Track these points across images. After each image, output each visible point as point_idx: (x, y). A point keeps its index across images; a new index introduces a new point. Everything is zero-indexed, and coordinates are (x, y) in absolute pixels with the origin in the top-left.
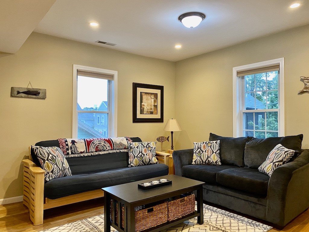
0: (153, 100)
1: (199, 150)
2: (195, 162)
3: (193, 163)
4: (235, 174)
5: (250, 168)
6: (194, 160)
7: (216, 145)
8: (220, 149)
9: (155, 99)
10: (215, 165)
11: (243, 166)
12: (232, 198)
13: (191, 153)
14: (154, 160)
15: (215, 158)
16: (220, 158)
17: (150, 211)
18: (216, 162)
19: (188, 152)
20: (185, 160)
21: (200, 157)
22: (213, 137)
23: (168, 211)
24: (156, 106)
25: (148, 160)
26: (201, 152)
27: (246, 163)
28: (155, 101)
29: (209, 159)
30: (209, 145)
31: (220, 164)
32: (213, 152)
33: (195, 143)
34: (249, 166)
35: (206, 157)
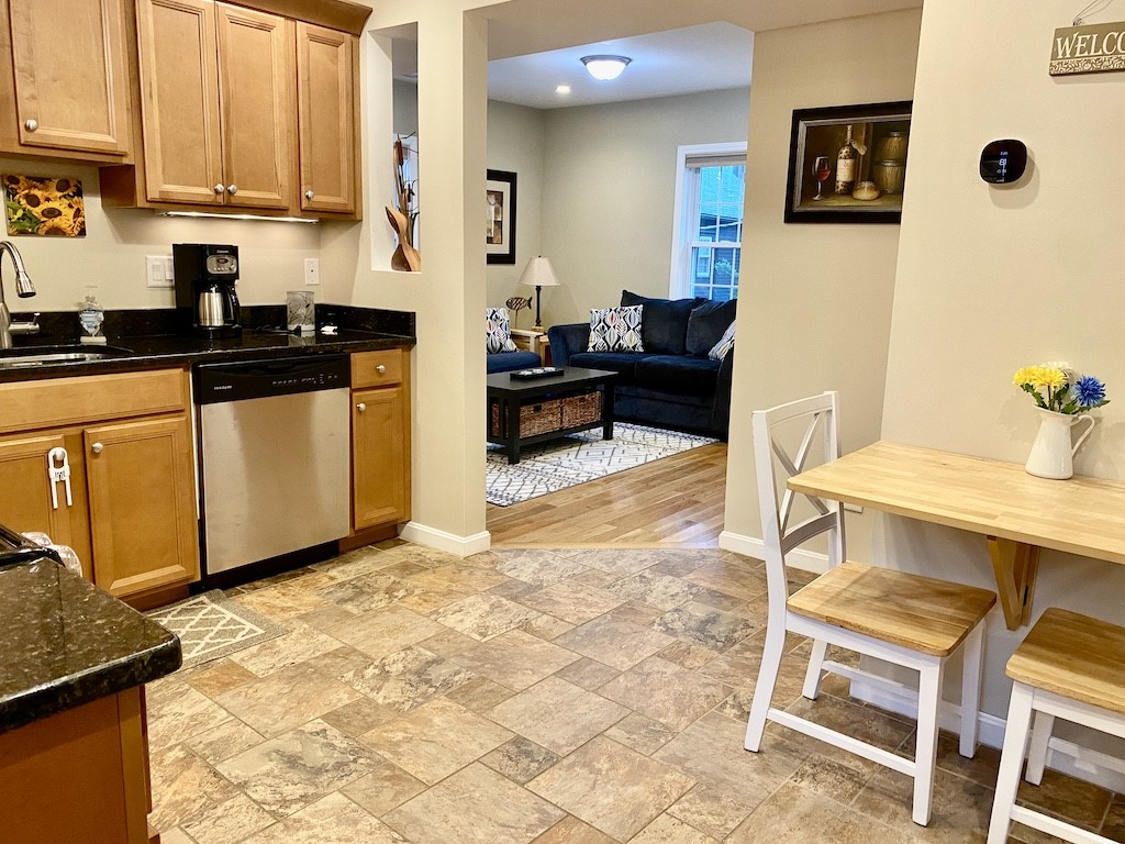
0: (493, 208)
1: (602, 324)
2: (594, 347)
3: (591, 349)
4: (668, 362)
5: (695, 355)
6: (591, 345)
7: (635, 313)
8: (643, 323)
9: (497, 205)
10: (632, 352)
11: (684, 352)
12: (661, 403)
13: (585, 330)
14: (510, 345)
15: (632, 340)
16: (642, 339)
17: (537, 409)
18: (634, 347)
19: (580, 330)
20: (574, 344)
21: (604, 338)
22: (629, 299)
23: (562, 414)
24: (499, 224)
25: (498, 345)
26: (606, 328)
27: (688, 348)
28: (497, 212)
29: (621, 341)
30: (623, 314)
31: (641, 350)
32: (629, 328)
33: (594, 311)
34: (694, 352)
35: (616, 337)
